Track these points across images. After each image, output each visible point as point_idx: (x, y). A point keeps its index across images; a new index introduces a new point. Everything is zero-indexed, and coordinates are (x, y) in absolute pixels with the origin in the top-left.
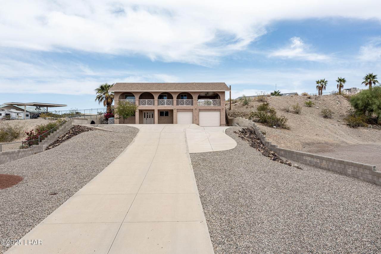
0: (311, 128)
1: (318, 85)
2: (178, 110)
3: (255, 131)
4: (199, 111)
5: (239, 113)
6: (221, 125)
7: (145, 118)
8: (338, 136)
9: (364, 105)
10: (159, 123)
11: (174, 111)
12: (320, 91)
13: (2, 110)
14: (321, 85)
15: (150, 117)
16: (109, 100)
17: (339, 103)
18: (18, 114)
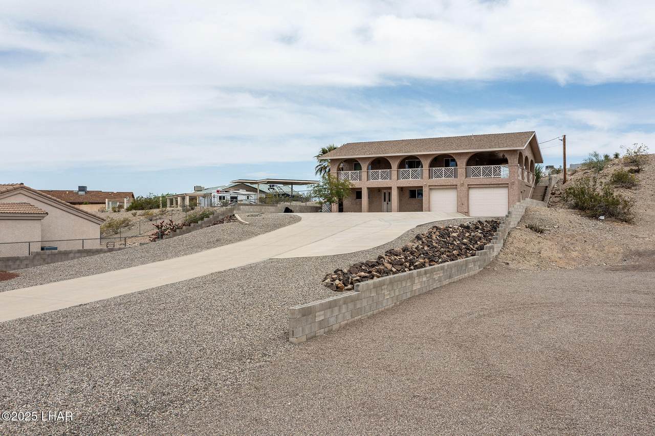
2: (430, 187)
4: (469, 188)
11: (424, 189)
13: (226, 192)
18: (248, 197)
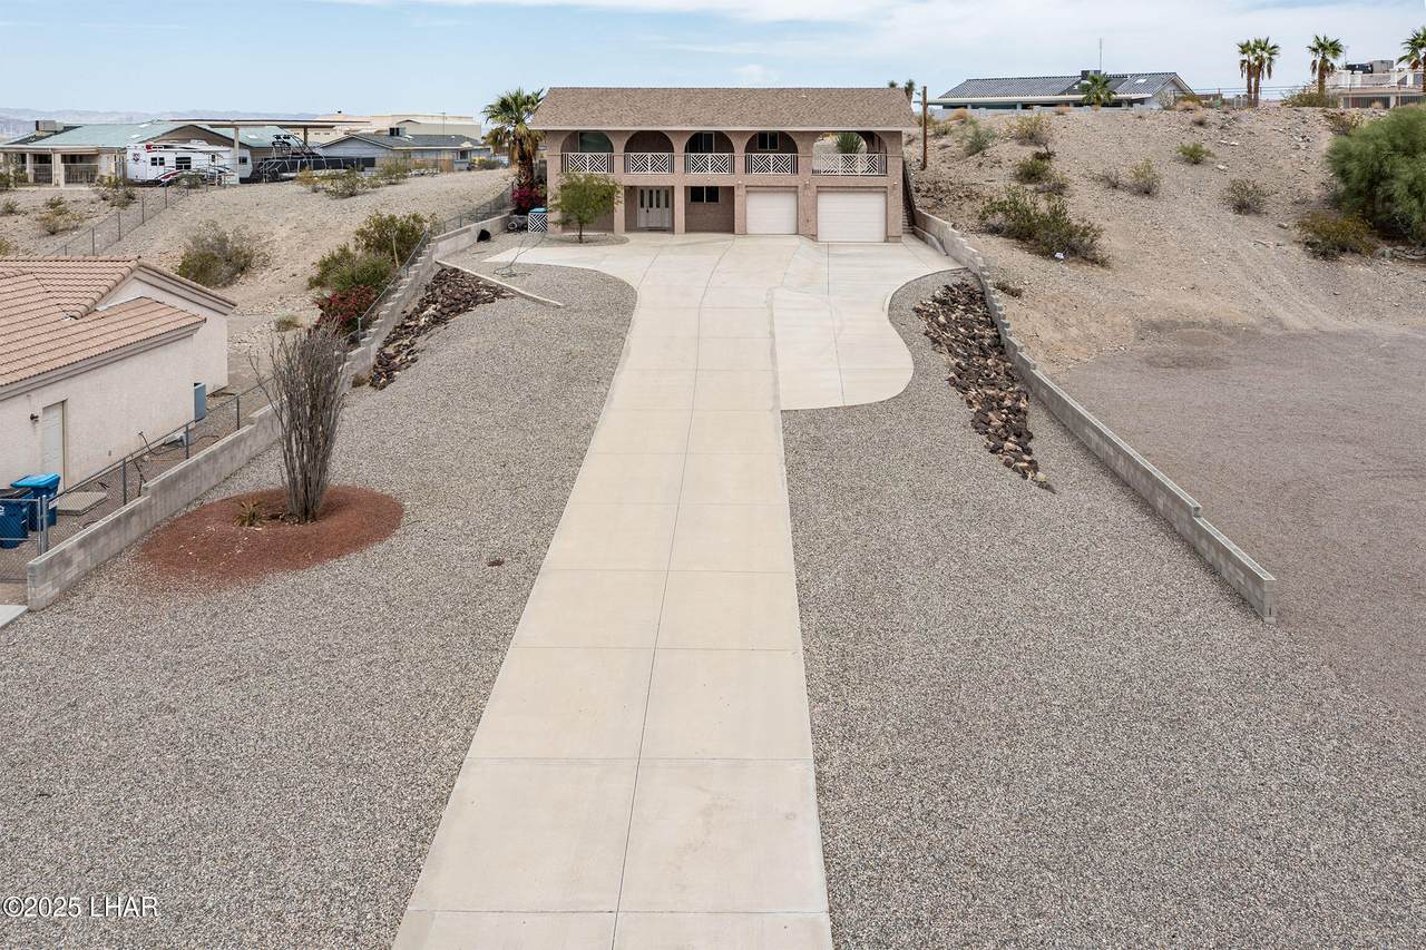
0: (1181, 257)
1: (1245, 57)
2: (748, 189)
3: (983, 293)
4: (819, 192)
5: (952, 184)
6: (887, 239)
7: (644, 210)
8: (1263, 296)
9: (1368, 176)
10: (689, 229)
11: (737, 192)
12: (1253, 80)
13: (166, 147)
14: (1257, 60)
15: (658, 206)
16: (528, 147)
17: (1303, 145)
